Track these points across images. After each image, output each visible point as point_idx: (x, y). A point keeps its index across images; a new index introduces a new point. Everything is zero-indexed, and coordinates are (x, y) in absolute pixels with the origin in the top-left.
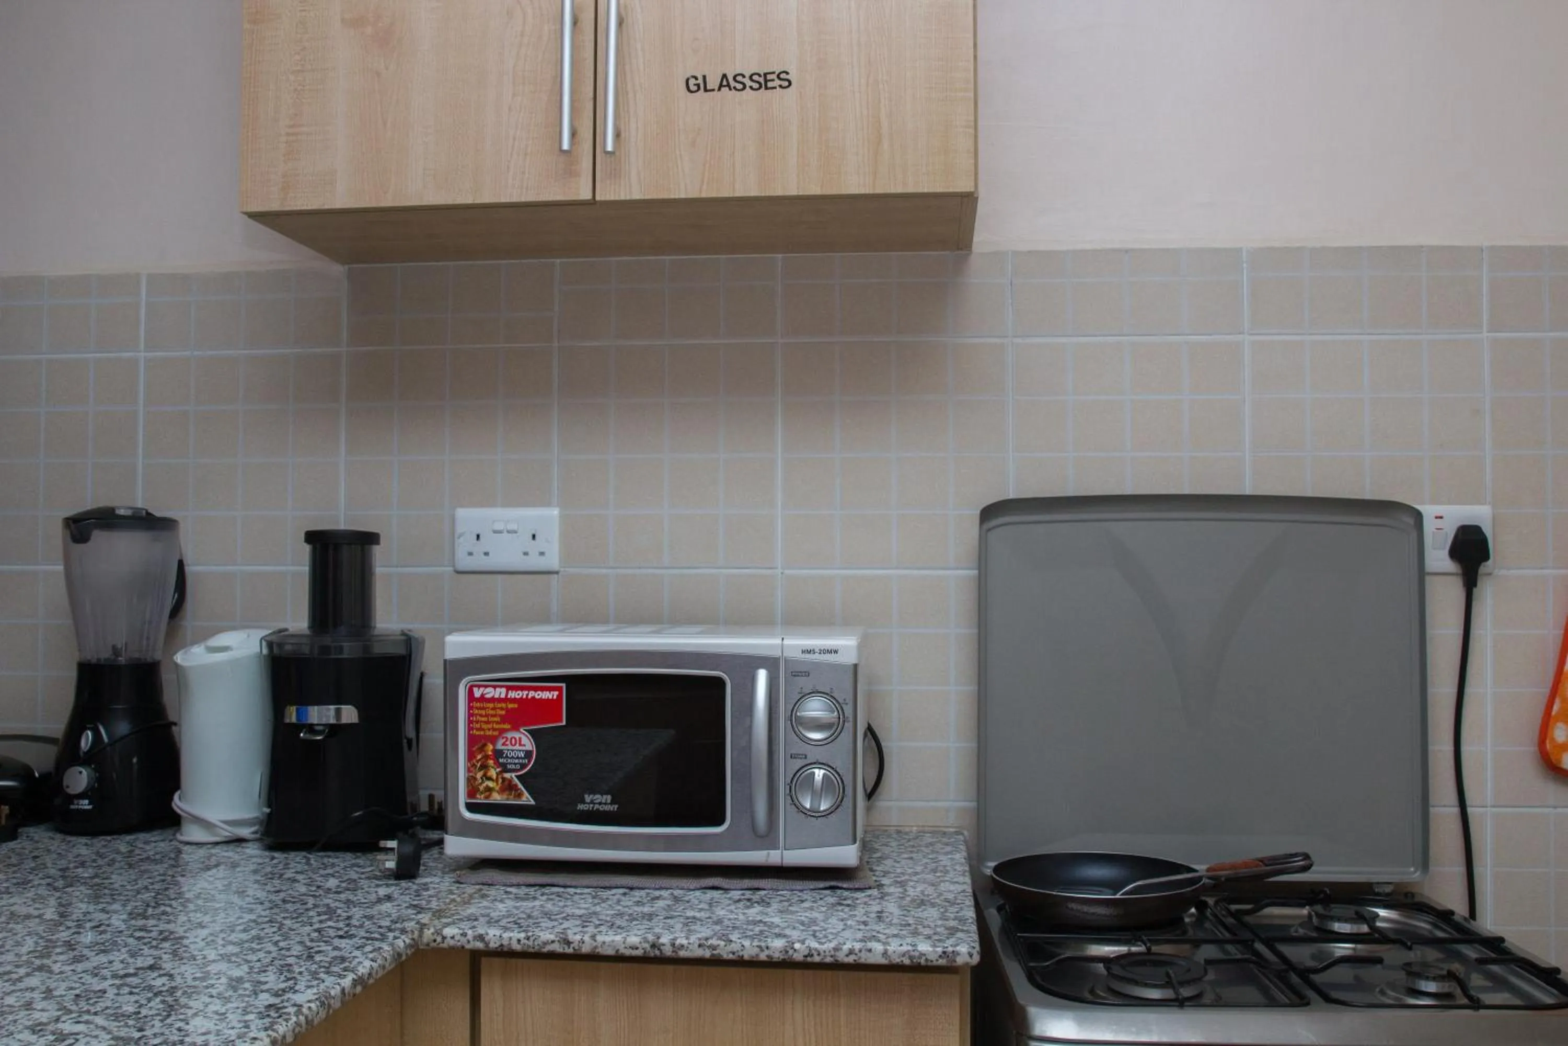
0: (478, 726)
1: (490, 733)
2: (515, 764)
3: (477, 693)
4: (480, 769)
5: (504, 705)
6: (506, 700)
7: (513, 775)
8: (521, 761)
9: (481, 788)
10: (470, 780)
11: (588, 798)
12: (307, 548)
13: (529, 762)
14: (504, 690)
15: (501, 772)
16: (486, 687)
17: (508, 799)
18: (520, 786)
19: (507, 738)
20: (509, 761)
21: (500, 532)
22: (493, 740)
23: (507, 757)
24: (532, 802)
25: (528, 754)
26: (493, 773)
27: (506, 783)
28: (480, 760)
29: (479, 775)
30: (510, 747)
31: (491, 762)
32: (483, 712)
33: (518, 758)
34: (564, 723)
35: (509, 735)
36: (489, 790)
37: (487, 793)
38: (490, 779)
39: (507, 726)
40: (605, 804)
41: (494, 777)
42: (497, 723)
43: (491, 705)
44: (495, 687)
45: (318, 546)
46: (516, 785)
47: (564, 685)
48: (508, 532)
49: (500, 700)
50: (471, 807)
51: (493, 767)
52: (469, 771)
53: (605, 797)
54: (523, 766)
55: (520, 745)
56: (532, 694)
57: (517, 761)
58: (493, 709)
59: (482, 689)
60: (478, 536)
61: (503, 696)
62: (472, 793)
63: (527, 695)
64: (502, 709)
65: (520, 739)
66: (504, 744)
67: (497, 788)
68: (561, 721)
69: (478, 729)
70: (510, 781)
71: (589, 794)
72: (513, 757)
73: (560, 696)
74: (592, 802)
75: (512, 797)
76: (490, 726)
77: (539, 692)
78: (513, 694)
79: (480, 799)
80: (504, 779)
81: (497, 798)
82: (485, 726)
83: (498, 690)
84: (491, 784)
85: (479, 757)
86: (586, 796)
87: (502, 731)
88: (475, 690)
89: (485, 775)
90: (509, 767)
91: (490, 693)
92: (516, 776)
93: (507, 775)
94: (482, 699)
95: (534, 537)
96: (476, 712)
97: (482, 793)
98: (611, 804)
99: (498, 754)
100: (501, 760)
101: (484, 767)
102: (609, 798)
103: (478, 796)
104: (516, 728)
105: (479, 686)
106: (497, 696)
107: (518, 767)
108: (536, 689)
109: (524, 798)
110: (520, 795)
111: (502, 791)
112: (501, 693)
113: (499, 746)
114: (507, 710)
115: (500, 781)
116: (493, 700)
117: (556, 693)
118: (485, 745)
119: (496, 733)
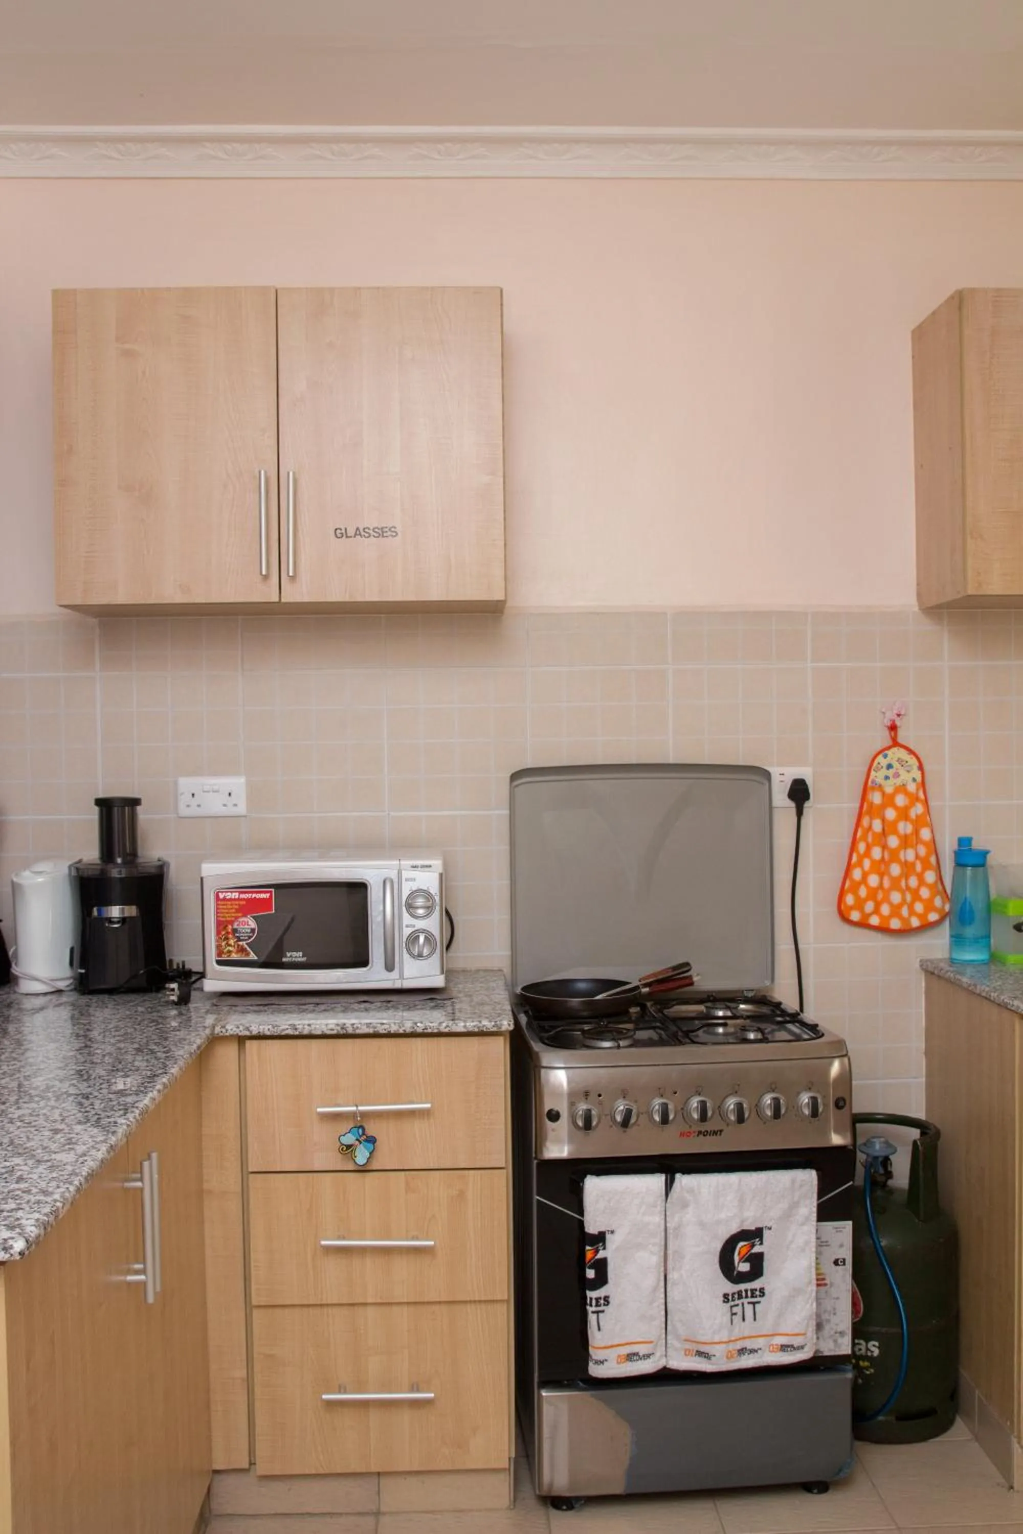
0: (222, 915)
1: (228, 919)
2: (245, 936)
3: (221, 896)
4: (224, 940)
5: (237, 903)
6: (239, 899)
7: (244, 943)
8: (248, 934)
9: (225, 951)
10: (218, 947)
11: (288, 954)
12: (96, 809)
13: (254, 935)
14: (237, 894)
15: (237, 941)
16: (227, 892)
17: (241, 957)
18: (248, 949)
19: (240, 922)
20: (242, 934)
21: (207, 792)
22: (232, 923)
23: (240, 933)
24: (256, 958)
25: (253, 930)
26: (232, 942)
27: (240, 947)
28: (224, 935)
29: (223, 944)
30: (242, 927)
31: (230, 936)
32: (225, 907)
33: (247, 933)
34: (274, 911)
35: (241, 920)
36: (230, 952)
37: (228, 954)
38: (230, 945)
39: (240, 915)
40: (299, 957)
41: (233, 944)
42: (234, 913)
43: (229, 903)
44: (231, 892)
45: (104, 809)
46: (246, 949)
47: (273, 890)
48: (213, 791)
49: (235, 900)
50: (220, 963)
51: (232, 939)
52: (217, 941)
53: (299, 953)
54: (250, 937)
55: (248, 925)
56: (254, 895)
57: (246, 935)
58: (231, 905)
59: (224, 894)
60: (193, 795)
61: (237, 897)
62: (219, 954)
63: (251, 896)
64: (236, 905)
65: (248, 922)
66: (238, 925)
67: (235, 950)
68: (271, 909)
69: (223, 917)
70: (242, 946)
71: (289, 952)
72: (243, 933)
73: (271, 896)
74: (291, 956)
75: (244, 955)
76: (229, 915)
77: (259, 894)
78: (243, 896)
79: (224, 957)
80: (238, 945)
81: (235, 956)
82: (227, 915)
83: (234, 894)
84: (231, 949)
85: (223, 933)
86: (287, 953)
87: (237, 918)
88: (220, 894)
89: (227, 943)
90: (241, 938)
91: (229, 895)
92: (247, 944)
93: (241, 943)
94: (225, 899)
95: (229, 795)
96: (221, 907)
97: (225, 954)
98: (303, 956)
99: (235, 931)
100: (237, 935)
101: (227, 939)
102: (301, 954)
103: (223, 956)
104: (245, 915)
105: (222, 892)
106: (233, 897)
107: (247, 938)
108: (257, 892)
109: (251, 956)
110: (248, 954)
111: (238, 952)
112: (235, 895)
113: (235, 927)
114: (239, 905)
115: (236, 946)
116: (231, 900)
117: (268, 895)
118: (227, 926)
119: (233, 919)
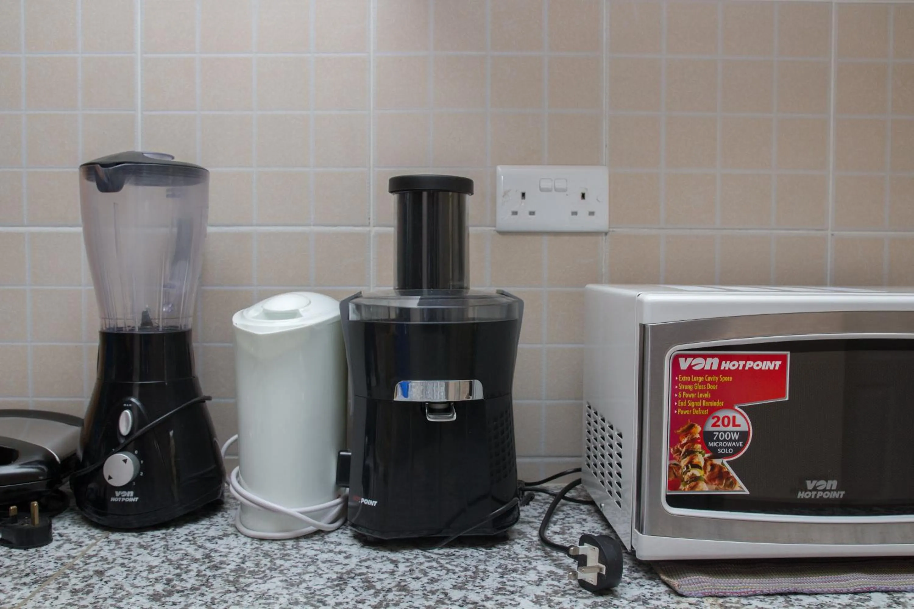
0: (684, 404)
1: (696, 412)
2: (728, 448)
3: (684, 365)
4: (685, 456)
5: (715, 378)
6: (719, 372)
7: (725, 461)
8: (734, 444)
9: (686, 478)
10: (673, 469)
11: (810, 485)
13: (744, 444)
14: (716, 361)
15: (710, 458)
16: (695, 357)
17: (717, 490)
18: (733, 473)
19: (718, 418)
20: (721, 444)
21: (548, 190)
22: (702, 420)
23: (718, 440)
24: (747, 492)
25: (744, 436)
26: (700, 459)
27: (716, 470)
28: (685, 444)
29: (684, 462)
30: (722, 428)
31: (698, 447)
32: (690, 387)
33: (731, 440)
34: (787, 399)
35: (721, 414)
36: (695, 479)
37: (693, 484)
38: (697, 466)
39: (719, 404)
40: (830, 490)
41: (702, 464)
42: (708, 400)
43: (701, 379)
44: (705, 357)
45: (408, 196)
46: (728, 473)
47: (788, 353)
48: (556, 190)
49: (711, 372)
50: (673, 501)
51: (700, 453)
52: (671, 458)
53: (830, 482)
54: (737, 450)
55: (734, 425)
56: (750, 364)
57: (729, 444)
58: (704, 383)
59: (689, 360)
60: (523, 195)
61: (715, 367)
62: (673, 485)
63: (744, 366)
64: (712, 383)
65: (734, 418)
66: (714, 425)
67: (705, 477)
68: (784, 395)
69: (683, 408)
70: (721, 468)
71: (812, 480)
72: (725, 440)
73: (783, 367)
74: (815, 489)
75: (722, 487)
76: (699, 404)
77: (759, 363)
78: (727, 365)
79: (684, 490)
80: (713, 466)
81: (704, 488)
82: (693, 404)
83: (709, 360)
84: (697, 472)
85: (684, 441)
86: (808, 482)
87: (713, 410)
88: (682, 360)
89: (690, 462)
90: (720, 451)
91: (700, 364)
92: (728, 462)
93: (718, 462)
94: (690, 371)
95: (583, 196)
96: (682, 387)
97: (686, 483)
98: (837, 490)
99: (707, 436)
100: (711, 444)
101: (691, 452)
102: (834, 484)
103: (682, 487)
104: (729, 406)
105: (686, 357)
106: (707, 368)
107: (731, 451)
108: (755, 359)
109: (737, 488)
110: (732, 484)
111: (710, 480)
112: (712, 363)
113: (709, 427)
114: (719, 383)
115: (709, 468)
116: (702, 372)
117: (778, 363)
118: (692, 426)
119: (705, 412)
